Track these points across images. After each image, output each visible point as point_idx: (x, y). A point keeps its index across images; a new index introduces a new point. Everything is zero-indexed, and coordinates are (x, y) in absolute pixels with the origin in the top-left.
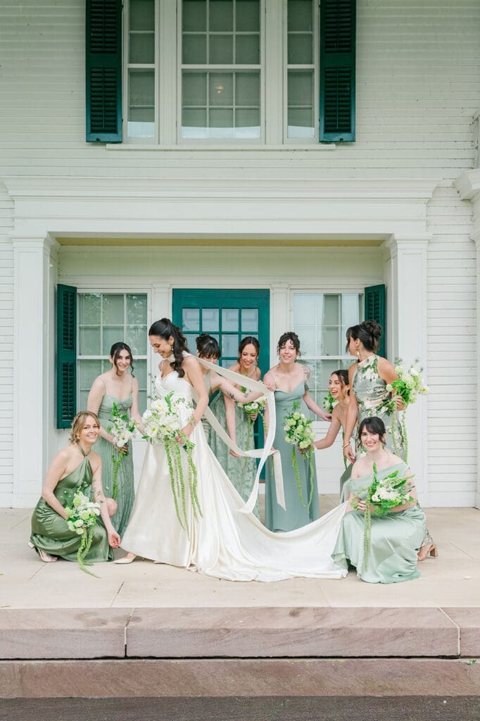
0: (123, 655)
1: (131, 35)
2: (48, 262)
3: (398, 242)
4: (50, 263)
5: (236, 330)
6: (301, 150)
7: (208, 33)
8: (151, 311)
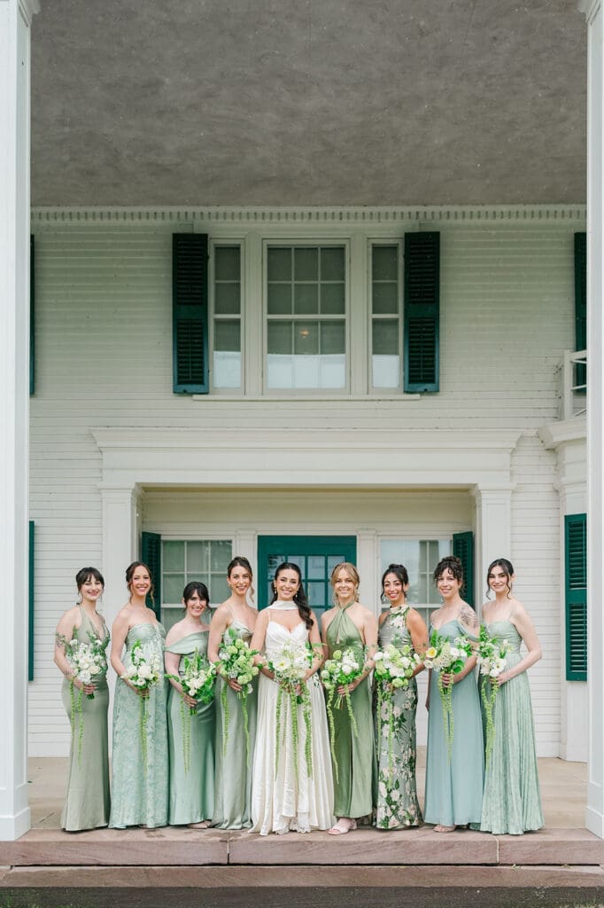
0: (226, 862)
1: (217, 285)
2: (135, 512)
3: (481, 492)
4: (137, 512)
5: (323, 577)
6: (385, 400)
7: (293, 282)
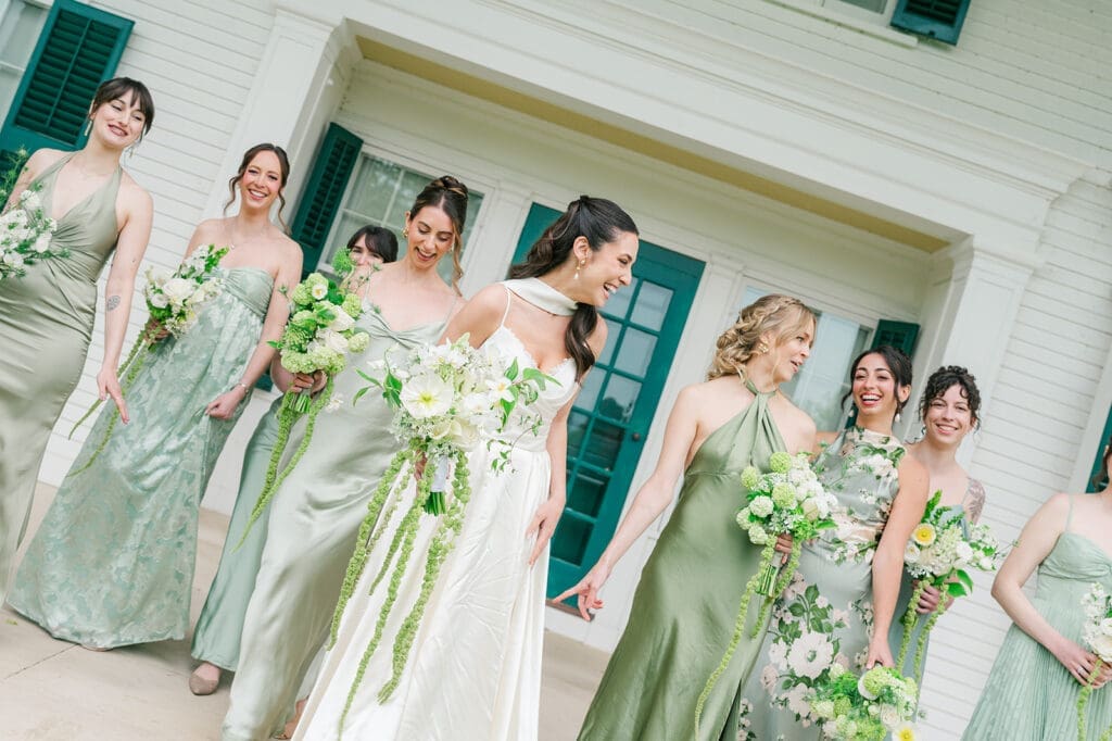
2: (328, 73)
3: (976, 253)
5: (622, 316)
6: (851, 28)
8: (481, 227)
